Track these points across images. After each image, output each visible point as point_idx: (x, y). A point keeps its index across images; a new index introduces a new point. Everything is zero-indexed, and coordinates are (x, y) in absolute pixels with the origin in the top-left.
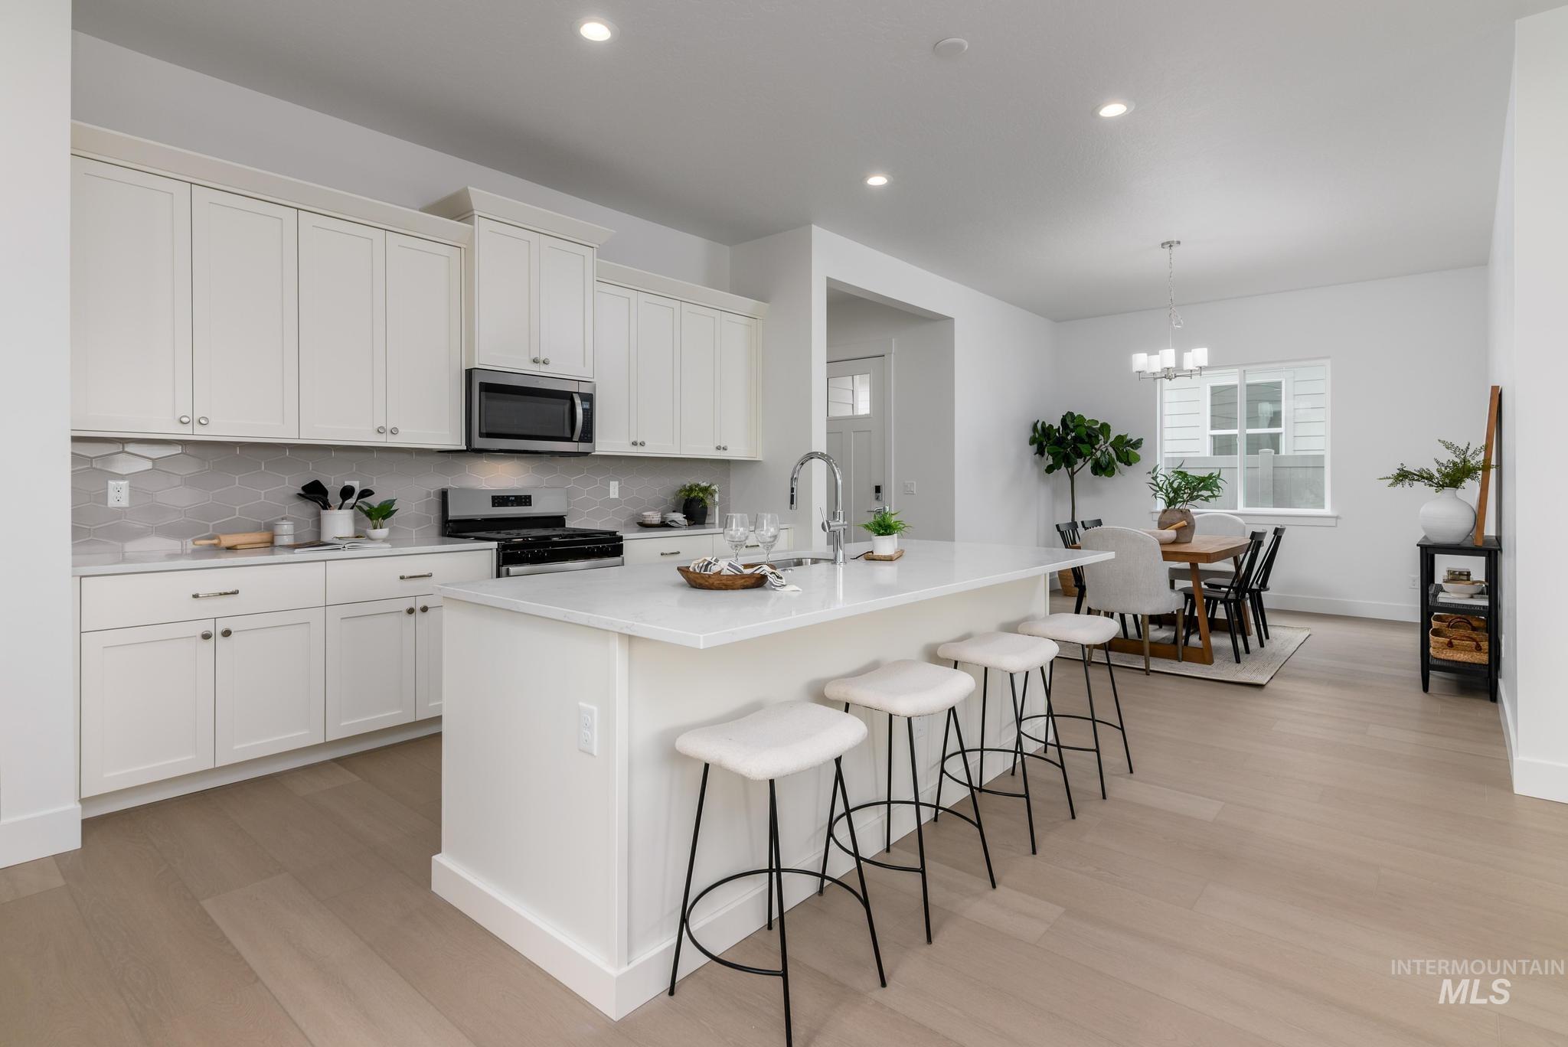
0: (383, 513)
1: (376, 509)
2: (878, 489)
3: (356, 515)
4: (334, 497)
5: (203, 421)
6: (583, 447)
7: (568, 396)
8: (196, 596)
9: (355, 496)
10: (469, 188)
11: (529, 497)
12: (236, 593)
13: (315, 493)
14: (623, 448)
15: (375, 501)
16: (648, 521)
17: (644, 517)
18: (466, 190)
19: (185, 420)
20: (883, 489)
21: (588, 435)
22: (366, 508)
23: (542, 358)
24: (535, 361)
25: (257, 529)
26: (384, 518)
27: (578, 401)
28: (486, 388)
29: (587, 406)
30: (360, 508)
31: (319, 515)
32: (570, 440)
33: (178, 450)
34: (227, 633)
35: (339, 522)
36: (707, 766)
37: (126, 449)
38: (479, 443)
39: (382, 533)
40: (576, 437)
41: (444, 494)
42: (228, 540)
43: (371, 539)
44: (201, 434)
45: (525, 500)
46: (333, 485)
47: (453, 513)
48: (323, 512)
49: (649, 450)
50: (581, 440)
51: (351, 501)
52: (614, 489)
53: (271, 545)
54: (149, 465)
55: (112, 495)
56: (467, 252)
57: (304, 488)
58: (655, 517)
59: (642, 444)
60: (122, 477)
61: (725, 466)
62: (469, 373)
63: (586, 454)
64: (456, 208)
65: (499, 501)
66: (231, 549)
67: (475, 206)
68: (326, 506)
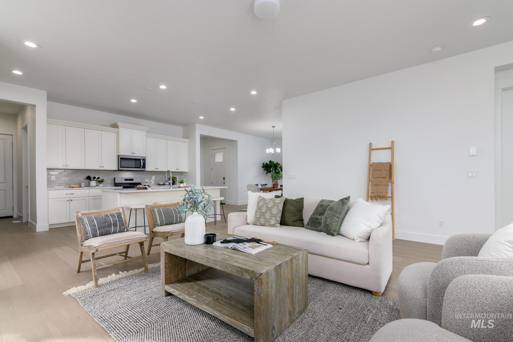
0: (102, 181)
1: (100, 181)
2: (224, 178)
3: (96, 182)
4: (92, 179)
5: (68, 166)
6: (143, 169)
7: (140, 160)
8: (66, 194)
9: (96, 178)
10: (118, 123)
11: (133, 179)
12: (73, 194)
13: (89, 178)
14: (153, 169)
15: (100, 179)
16: (160, 184)
17: (159, 183)
18: (117, 123)
19: (64, 165)
20: (225, 178)
21: (144, 166)
22: (98, 181)
23: (134, 152)
24: (132, 153)
25: (78, 184)
26: (102, 182)
27: (142, 161)
28: (121, 158)
29: (144, 161)
30: (97, 181)
31: (89, 182)
32: (140, 168)
33: (64, 170)
34: (72, 200)
35: (93, 183)
36: (131, 209)
37: (55, 170)
38: (120, 169)
39: (101, 185)
40: (141, 167)
41: (115, 178)
42: (72, 186)
43: (99, 186)
44: (67, 168)
45: (132, 180)
46: (92, 177)
47: (116, 182)
48: (90, 181)
49: (159, 170)
50: (143, 168)
51: (95, 179)
52: (153, 177)
53: (80, 187)
54: (58, 173)
55: (52, 178)
56: (118, 133)
57: (87, 177)
58: (161, 183)
59: (158, 169)
60: (54, 175)
61: (181, 173)
62: (118, 156)
63: (144, 171)
64: (115, 126)
65: (126, 180)
66: (73, 187)
67: (119, 125)
68: (91, 180)
